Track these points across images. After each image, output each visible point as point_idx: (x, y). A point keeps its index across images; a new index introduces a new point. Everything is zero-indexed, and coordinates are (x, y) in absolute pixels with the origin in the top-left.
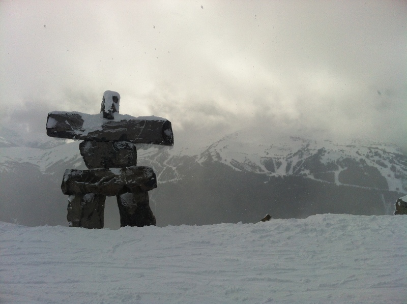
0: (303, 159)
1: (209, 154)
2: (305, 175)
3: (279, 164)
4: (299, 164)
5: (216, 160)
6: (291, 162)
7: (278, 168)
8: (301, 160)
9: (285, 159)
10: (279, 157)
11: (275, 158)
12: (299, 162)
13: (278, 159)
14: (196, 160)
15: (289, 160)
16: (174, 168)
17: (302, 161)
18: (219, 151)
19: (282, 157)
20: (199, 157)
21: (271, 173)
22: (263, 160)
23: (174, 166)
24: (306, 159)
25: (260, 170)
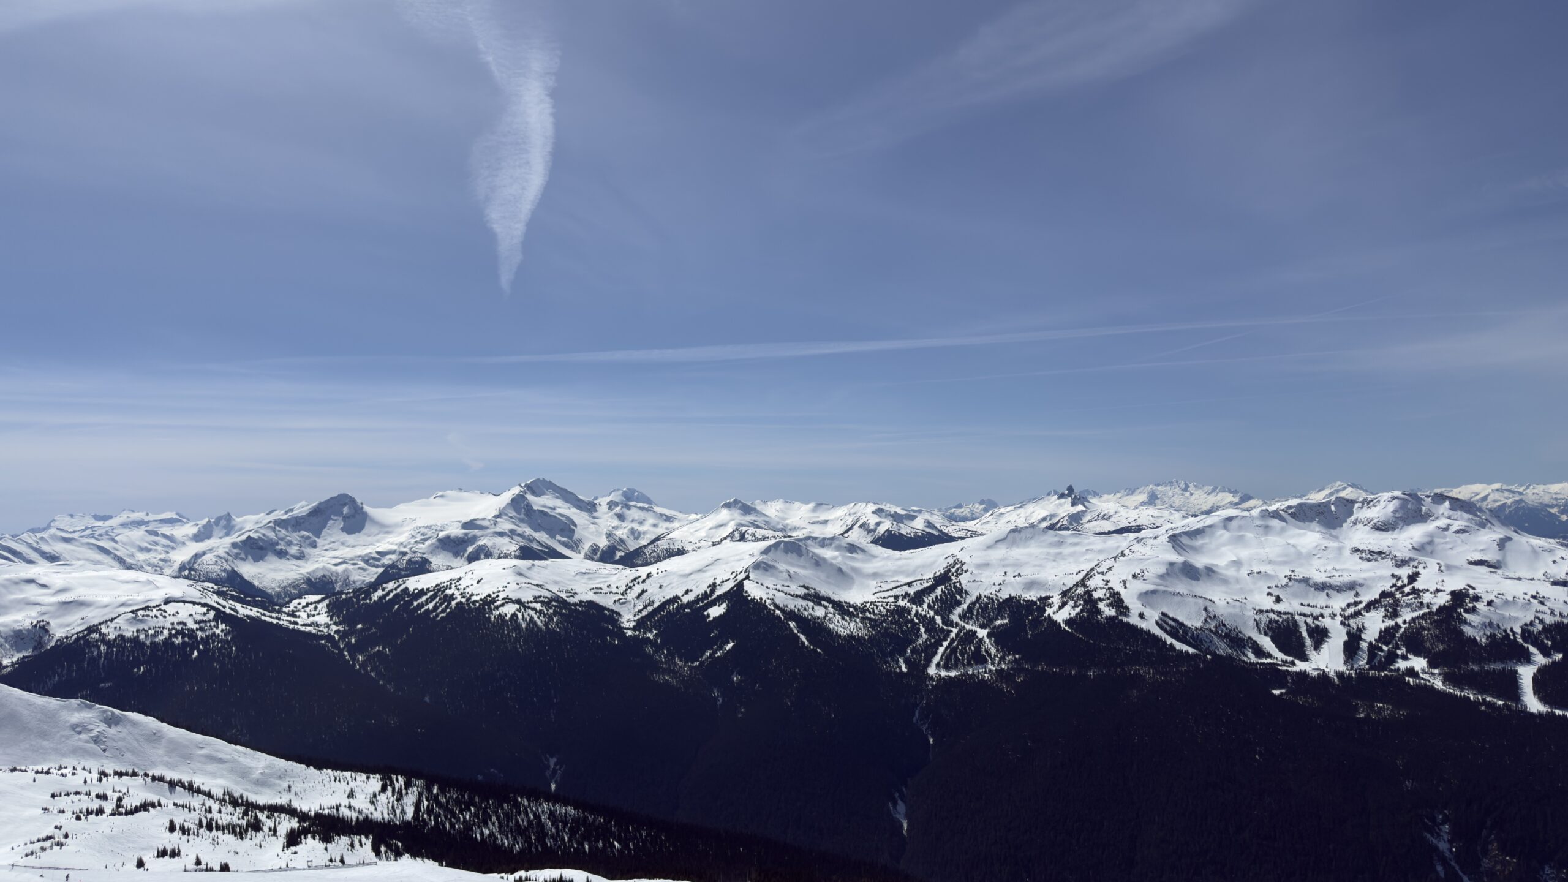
0: (1400, 621)
1: (1089, 593)
2: (1411, 672)
3: (1320, 635)
4: (1386, 635)
5: (1110, 612)
6: (1361, 630)
7: (1317, 647)
8: (1392, 623)
9: (1339, 619)
10: (1317, 612)
11: (1305, 615)
12: (1387, 629)
13: (1316, 618)
14: (1049, 611)
15: (1352, 622)
16: (982, 633)
17: (1397, 626)
18: (1118, 588)
19: (1326, 612)
20: (1056, 600)
21: (1293, 664)
22: (1264, 619)
23: (982, 627)
24: (1413, 620)
25: (1259, 652)
